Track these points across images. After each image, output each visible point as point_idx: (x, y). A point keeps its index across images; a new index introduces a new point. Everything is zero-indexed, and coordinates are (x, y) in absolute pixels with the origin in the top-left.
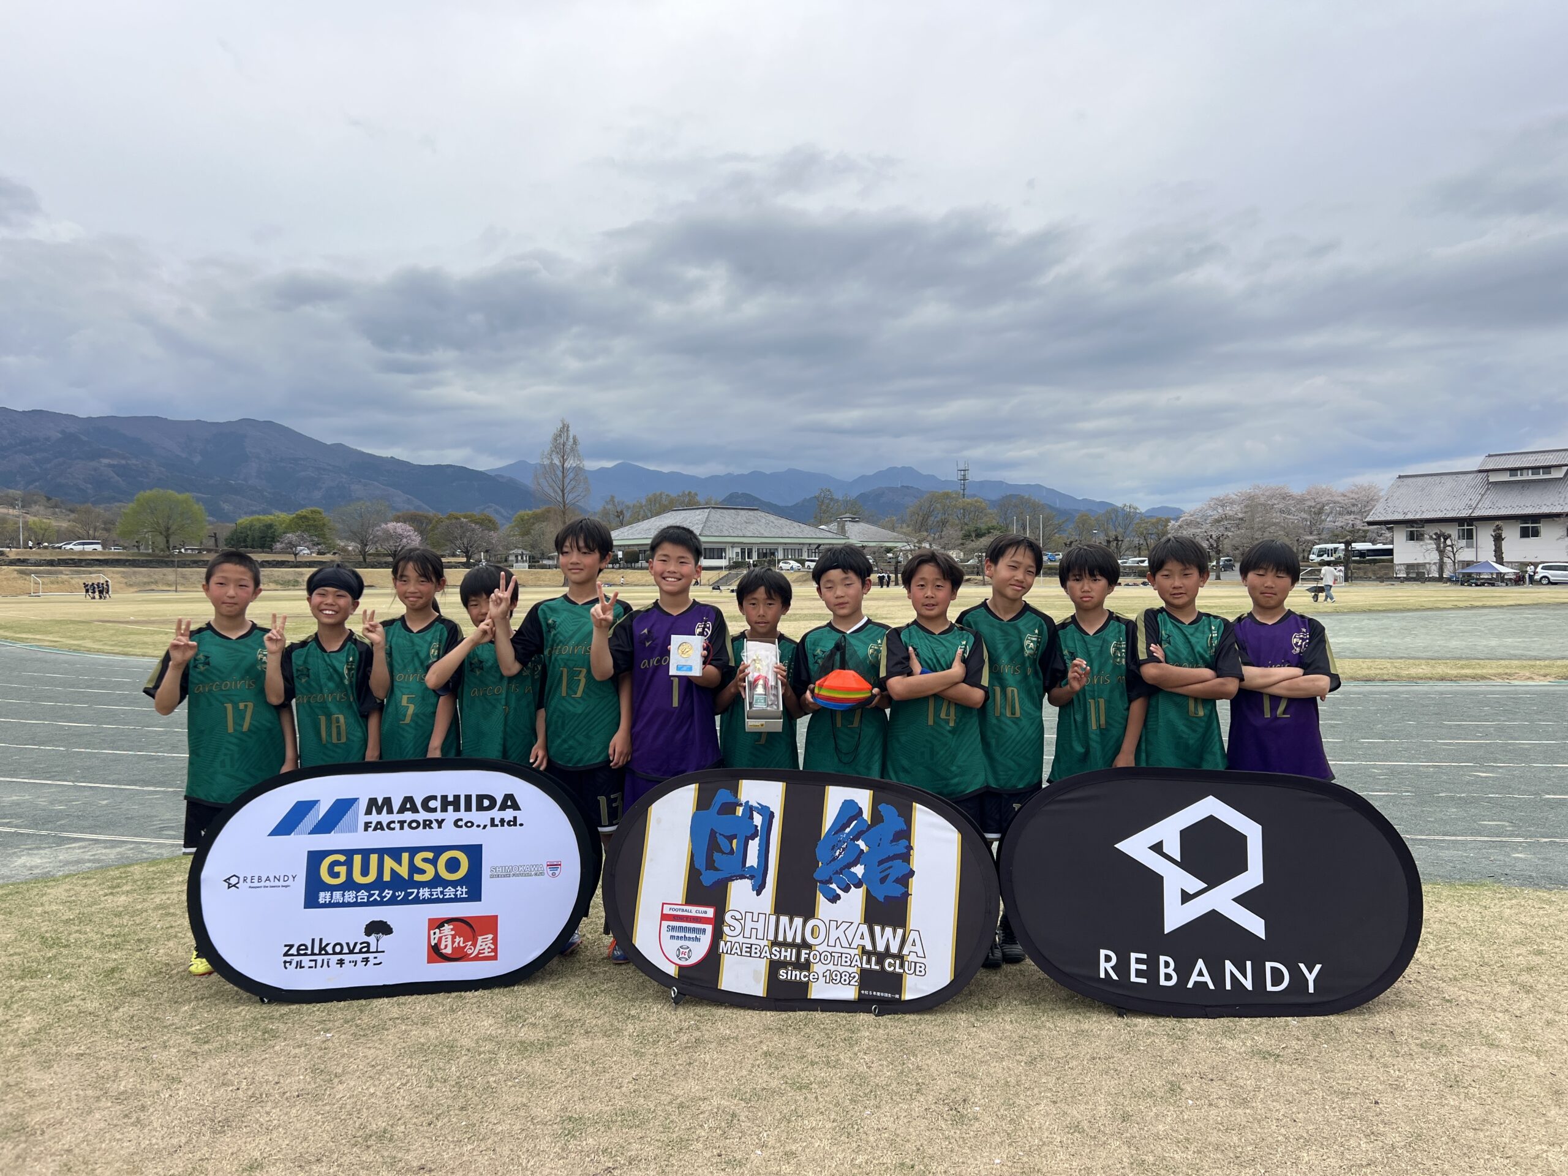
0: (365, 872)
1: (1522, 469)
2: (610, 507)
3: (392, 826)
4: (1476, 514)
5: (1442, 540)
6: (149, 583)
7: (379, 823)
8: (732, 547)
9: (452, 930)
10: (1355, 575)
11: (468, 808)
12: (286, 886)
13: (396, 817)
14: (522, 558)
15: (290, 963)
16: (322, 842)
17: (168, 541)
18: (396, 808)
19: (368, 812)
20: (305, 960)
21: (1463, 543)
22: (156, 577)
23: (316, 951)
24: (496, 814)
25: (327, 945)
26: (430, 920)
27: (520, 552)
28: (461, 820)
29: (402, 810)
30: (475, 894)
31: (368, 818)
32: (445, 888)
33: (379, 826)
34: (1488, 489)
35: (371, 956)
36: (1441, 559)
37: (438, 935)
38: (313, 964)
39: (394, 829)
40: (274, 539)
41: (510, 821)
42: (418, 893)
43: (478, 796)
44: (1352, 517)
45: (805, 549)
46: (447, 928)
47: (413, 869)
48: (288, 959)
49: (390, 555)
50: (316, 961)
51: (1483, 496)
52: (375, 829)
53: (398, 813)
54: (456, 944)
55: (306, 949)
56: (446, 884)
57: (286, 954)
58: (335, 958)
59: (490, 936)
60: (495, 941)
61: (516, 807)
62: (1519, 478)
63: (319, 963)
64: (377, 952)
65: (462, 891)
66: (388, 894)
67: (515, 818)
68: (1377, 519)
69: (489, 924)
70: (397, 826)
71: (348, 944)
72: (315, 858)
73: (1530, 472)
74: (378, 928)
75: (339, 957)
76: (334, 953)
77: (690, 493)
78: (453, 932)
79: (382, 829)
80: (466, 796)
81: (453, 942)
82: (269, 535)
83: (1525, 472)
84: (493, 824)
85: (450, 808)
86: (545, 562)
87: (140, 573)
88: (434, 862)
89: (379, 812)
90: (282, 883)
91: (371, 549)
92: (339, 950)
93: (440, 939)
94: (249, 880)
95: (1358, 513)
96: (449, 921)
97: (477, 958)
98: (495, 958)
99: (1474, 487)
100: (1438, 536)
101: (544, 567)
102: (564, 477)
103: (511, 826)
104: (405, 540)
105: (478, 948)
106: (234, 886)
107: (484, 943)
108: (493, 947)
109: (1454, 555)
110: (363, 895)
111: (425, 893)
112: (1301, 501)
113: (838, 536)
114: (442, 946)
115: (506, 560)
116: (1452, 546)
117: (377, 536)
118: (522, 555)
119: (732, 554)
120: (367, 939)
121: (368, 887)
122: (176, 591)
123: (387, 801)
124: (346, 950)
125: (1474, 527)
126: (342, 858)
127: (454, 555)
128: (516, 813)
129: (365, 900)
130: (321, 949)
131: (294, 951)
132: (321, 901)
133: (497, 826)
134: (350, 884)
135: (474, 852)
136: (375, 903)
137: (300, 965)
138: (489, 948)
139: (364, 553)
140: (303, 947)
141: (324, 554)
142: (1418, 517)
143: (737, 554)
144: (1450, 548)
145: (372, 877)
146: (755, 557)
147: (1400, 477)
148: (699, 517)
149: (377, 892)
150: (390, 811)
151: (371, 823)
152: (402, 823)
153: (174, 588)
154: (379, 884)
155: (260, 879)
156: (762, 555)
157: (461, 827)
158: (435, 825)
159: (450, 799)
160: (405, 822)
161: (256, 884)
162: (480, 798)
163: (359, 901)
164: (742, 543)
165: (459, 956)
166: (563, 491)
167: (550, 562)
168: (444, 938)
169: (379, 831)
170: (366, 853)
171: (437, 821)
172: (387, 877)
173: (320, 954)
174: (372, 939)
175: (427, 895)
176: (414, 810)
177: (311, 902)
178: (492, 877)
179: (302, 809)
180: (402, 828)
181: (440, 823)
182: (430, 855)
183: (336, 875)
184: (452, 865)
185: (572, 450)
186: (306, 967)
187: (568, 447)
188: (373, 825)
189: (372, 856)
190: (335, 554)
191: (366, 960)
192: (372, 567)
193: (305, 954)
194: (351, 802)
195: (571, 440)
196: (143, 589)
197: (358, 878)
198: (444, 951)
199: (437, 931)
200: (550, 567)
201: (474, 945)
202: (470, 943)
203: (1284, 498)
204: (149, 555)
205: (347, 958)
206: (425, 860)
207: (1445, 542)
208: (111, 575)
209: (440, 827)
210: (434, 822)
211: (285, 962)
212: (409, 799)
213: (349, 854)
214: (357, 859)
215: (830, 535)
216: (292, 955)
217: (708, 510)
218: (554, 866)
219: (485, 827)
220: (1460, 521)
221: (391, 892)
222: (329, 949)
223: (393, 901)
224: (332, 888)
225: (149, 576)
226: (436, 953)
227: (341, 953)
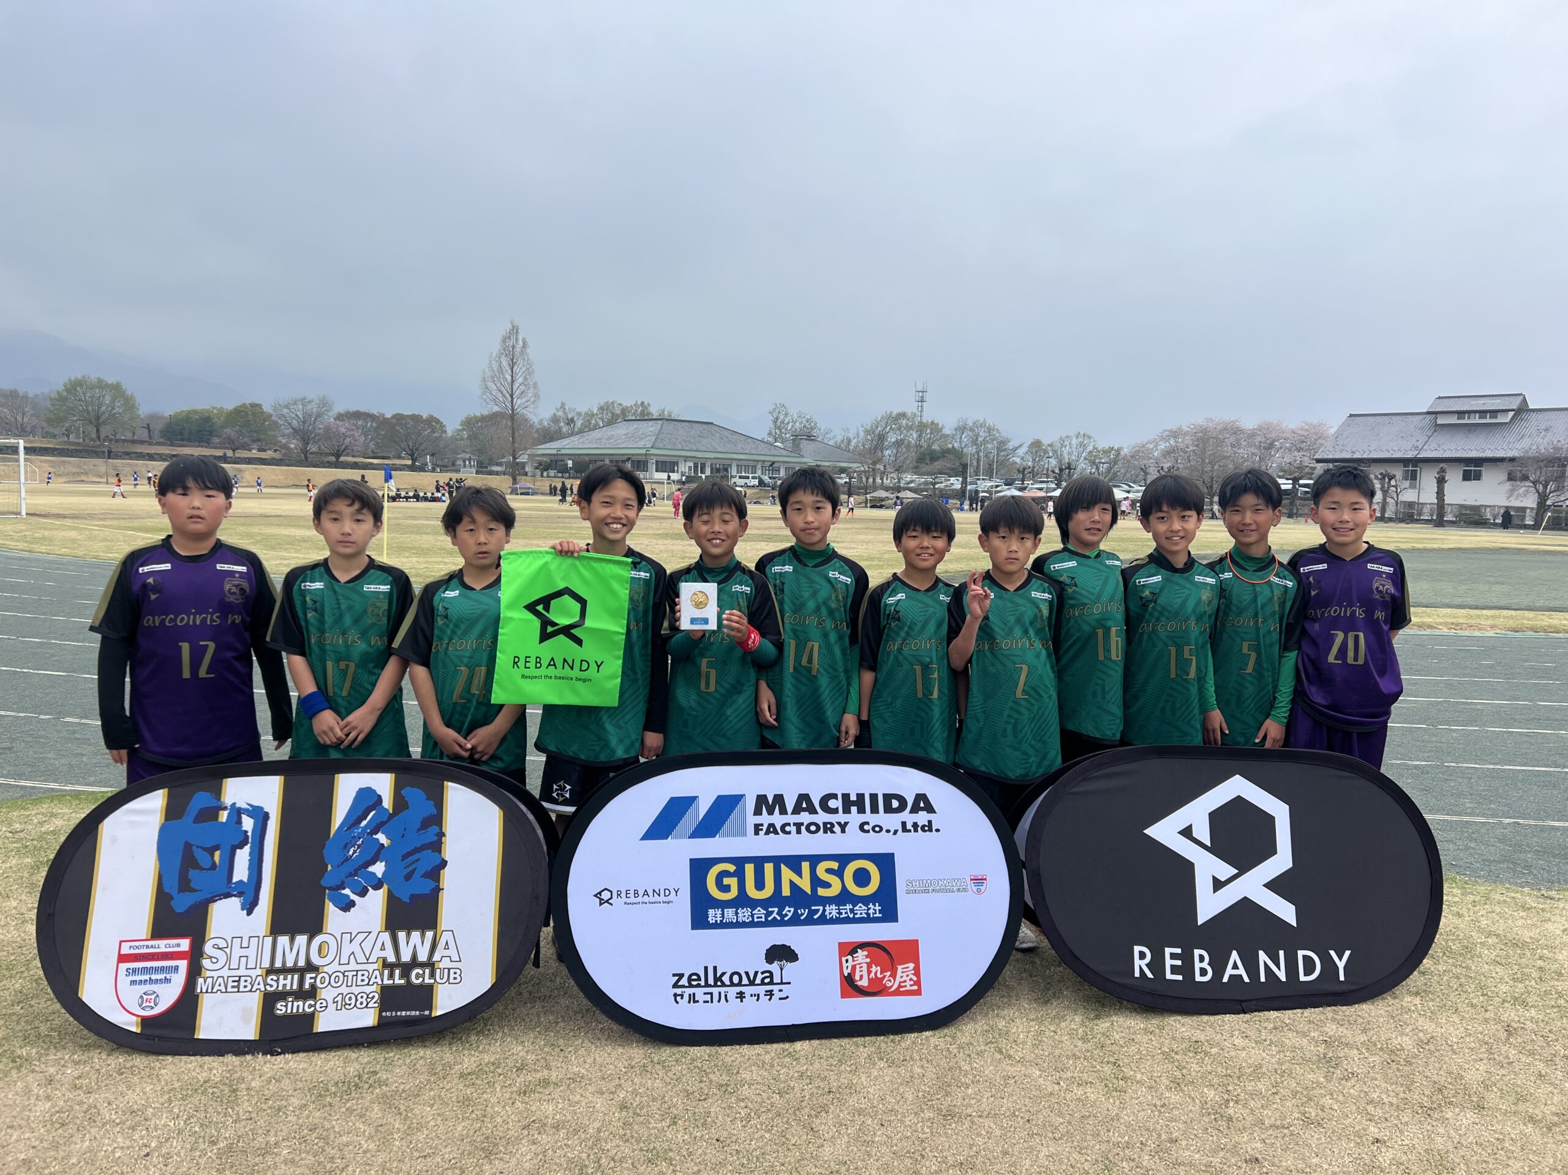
0: (760, 885)
1: (1469, 412)
2: (560, 413)
3: (787, 829)
4: (1423, 455)
5: (1387, 480)
6: (78, 474)
7: (771, 825)
8: (685, 461)
9: (867, 957)
10: (1300, 512)
11: (875, 810)
12: (668, 903)
13: (791, 818)
14: (470, 463)
15: (682, 996)
16: (707, 848)
17: (98, 431)
18: (790, 808)
19: (758, 812)
20: (699, 993)
21: (1407, 484)
22: (85, 467)
23: (711, 981)
24: (907, 816)
25: (723, 974)
26: (840, 944)
27: (467, 456)
28: (868, 823)
29: (797, 810)
30: (890, 914)
31: (758, 820)
32: (854, 906)
33: (771, 829)
34: (1435, 431)
35: (775, 988)
36: (1384, 499)
37: (850, 963)
38: (708, 997)
39: (789, 833)
40: (211, 433)
41: (925, 826)
42: (824, 911)
43: (885, 795)
44: (1301, 454)
45: (759, 466)
46: (861, 954)
47: (816, 882)
48: (679, 991)
49: (332, 455)
50: (711, 994)
51: (1429, 437)
52: (767, 833)
53: (792, 814)
54: (872, 975)
55: (699, 979)
56: (855, 900)
57: (675, 986)
58: (733, 991)
59: (911, 965)
60: (917, 971)
61: (930, 809)
62: (1466, 421)
63: (716, 997)
64: (782, 983)
65: (875, 909)
66: (789, 911)
67: (930, 822)
68: (1326, 457)
69: (908, 951)
70: (793, 829)
71: (747, 973)
72: (699, 868)
73: (1477, 415)
74: (781, 953)
75: (738, 989)
76: (732, 984)
77: (643, 403)
78: (868, 960)
79: (776, 832)
80: (871, 795)
81: (869, 972)
82: (208, 429)
83: (1472, 415)
84: (905, 829)
85: (854, 809)
86: (495, 468)
87: (70, 462)
88: (839, 873)
89: (771, 812)
90: (662, 898)
91: (312, 448)
92: (738, 980)
93: (854, 967)
94: (623, 895)
95: (1306, 450)
96: (863, 945)
97: (897, 993)
98: (918, 992)
99: (1422, 429)
100: (1384, 476)
101: (491, 473)
102: (513, 381)
103: (925, 831)
104: (348, 440)
105: (898, 979)
106: (607, 902)
107: (904, 973)
108: (915, 979)
109: (1398, 495)
110: (760, 912)
111: (832, 911)
112: (1253, 435)
113: (793, 455)
114: (857, 977)
115: (453, 465)
116: (1395, 487)
117: (319, 435)
118: (470, 460)
119: (685, 467)
120: (768, 967)
121: (765, 904)
122: (107, 483)
123: (779, 799)
124: (745, 981)
125: (1418, 469)
126: (731, 868)
127: (400, 457)
128: (931, 816)
129: (763, 920)
130: (716, 979)
131: (684, 981)
132: (711, 920)
133: (910, 831)
134: (742, 900)
135: (886, 862)
136: (774, 923)
137: (693, 999)
138: (911, 980)
139: (305, 452)
140: (694, 977)
141: (265, 451)
142: (1365, 456)
143: (690, 468)
144: (1394, 489)
145: (768, 891)
146: (708, 472)
147: (1351, 415)
148: (652, 429)
149: (776, 910)
150: (783, 811)
151: (762, 825)
152: (798, 826)
153: (105, 480)
154: (777, 899)
155: (636, 893)
156: (715, 470)
157: (868, 831)
158: (837, 829)
159: (853, 798)
160: (802, 824)
161: (632, 900)
162: (888, 798)
163: (756, 920)
164: (695, 457)
165: (877, 989)
166: (512, 396)
167: (498, 469)
168: (858, 966)
169: (772, 835)
170: (759, 862)
171: (839, 824)
172: (786, 891)
173: (715, 985)
174: (774, 967)
175: (834, 913)
176: (812, 810)
177: (699, 921)
178: (908, 892)
179: (677, 808)
180: (799, 832)
181: (843, 827)
182: (835, 865)
183: (726, 889)
184: (862, 878)
185: (522, 353)
186: (701, 1001)
187: (518, 349)
188: (765, 828)
189: (766, 865)
190: (276, 451)
191: (770, 994)
192: (314, 467)
193: (699, 986)
194: (737, 799)
195: (521, 343)
196: (72, 479)
197: (752, 892)
198: (859, 983)
199: (850, 958)
200: (497, 473)
201: (894, 975)
202: (889, 973)
203: (1235, 433)
204: (79, 444)
205: (748, 990)
206: (829, 871)
207: (1389, 482)
208: (38, 463)
209: (843, 831)
210: (836, 824)
211: (675, 995)
212: (804, 798)
213: (740, 862)
214: (749, 869)
215: (784, 453)
216: (683, 986)
217: (661, 422)
218: (979, 881)
219: (896, 832)
220: (1405, 462)
221: (792, 910)
222: (726, 979)
223: (795, 921)
224: (723, 905)
225: (79, 466)
226: (850, 986)
227: (740, 984)
